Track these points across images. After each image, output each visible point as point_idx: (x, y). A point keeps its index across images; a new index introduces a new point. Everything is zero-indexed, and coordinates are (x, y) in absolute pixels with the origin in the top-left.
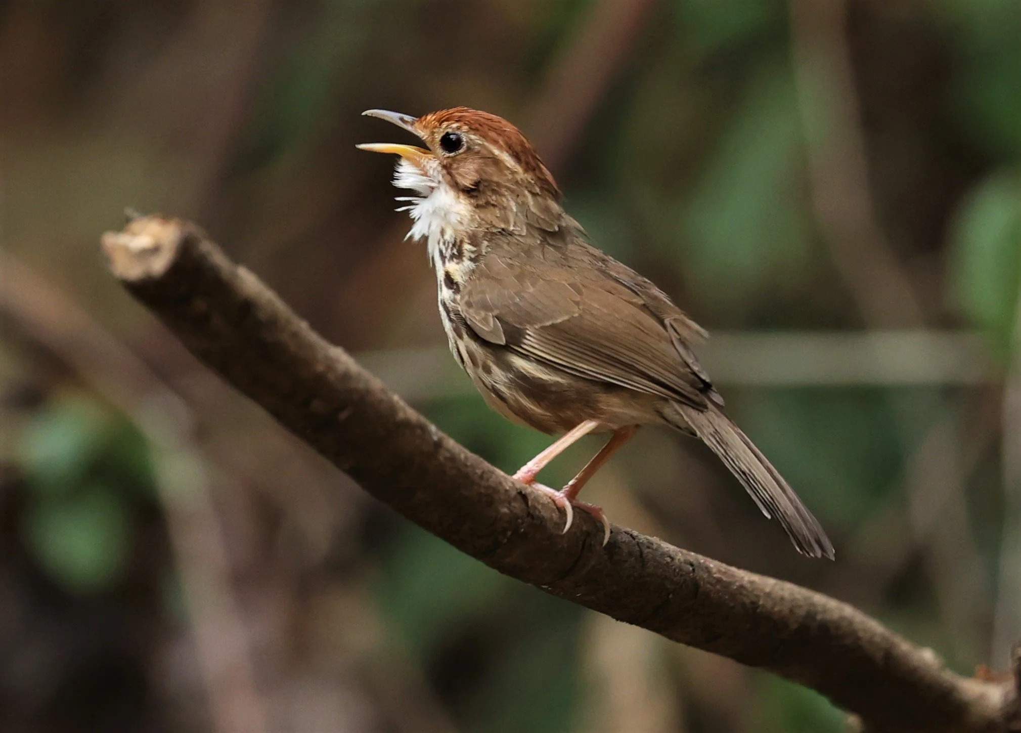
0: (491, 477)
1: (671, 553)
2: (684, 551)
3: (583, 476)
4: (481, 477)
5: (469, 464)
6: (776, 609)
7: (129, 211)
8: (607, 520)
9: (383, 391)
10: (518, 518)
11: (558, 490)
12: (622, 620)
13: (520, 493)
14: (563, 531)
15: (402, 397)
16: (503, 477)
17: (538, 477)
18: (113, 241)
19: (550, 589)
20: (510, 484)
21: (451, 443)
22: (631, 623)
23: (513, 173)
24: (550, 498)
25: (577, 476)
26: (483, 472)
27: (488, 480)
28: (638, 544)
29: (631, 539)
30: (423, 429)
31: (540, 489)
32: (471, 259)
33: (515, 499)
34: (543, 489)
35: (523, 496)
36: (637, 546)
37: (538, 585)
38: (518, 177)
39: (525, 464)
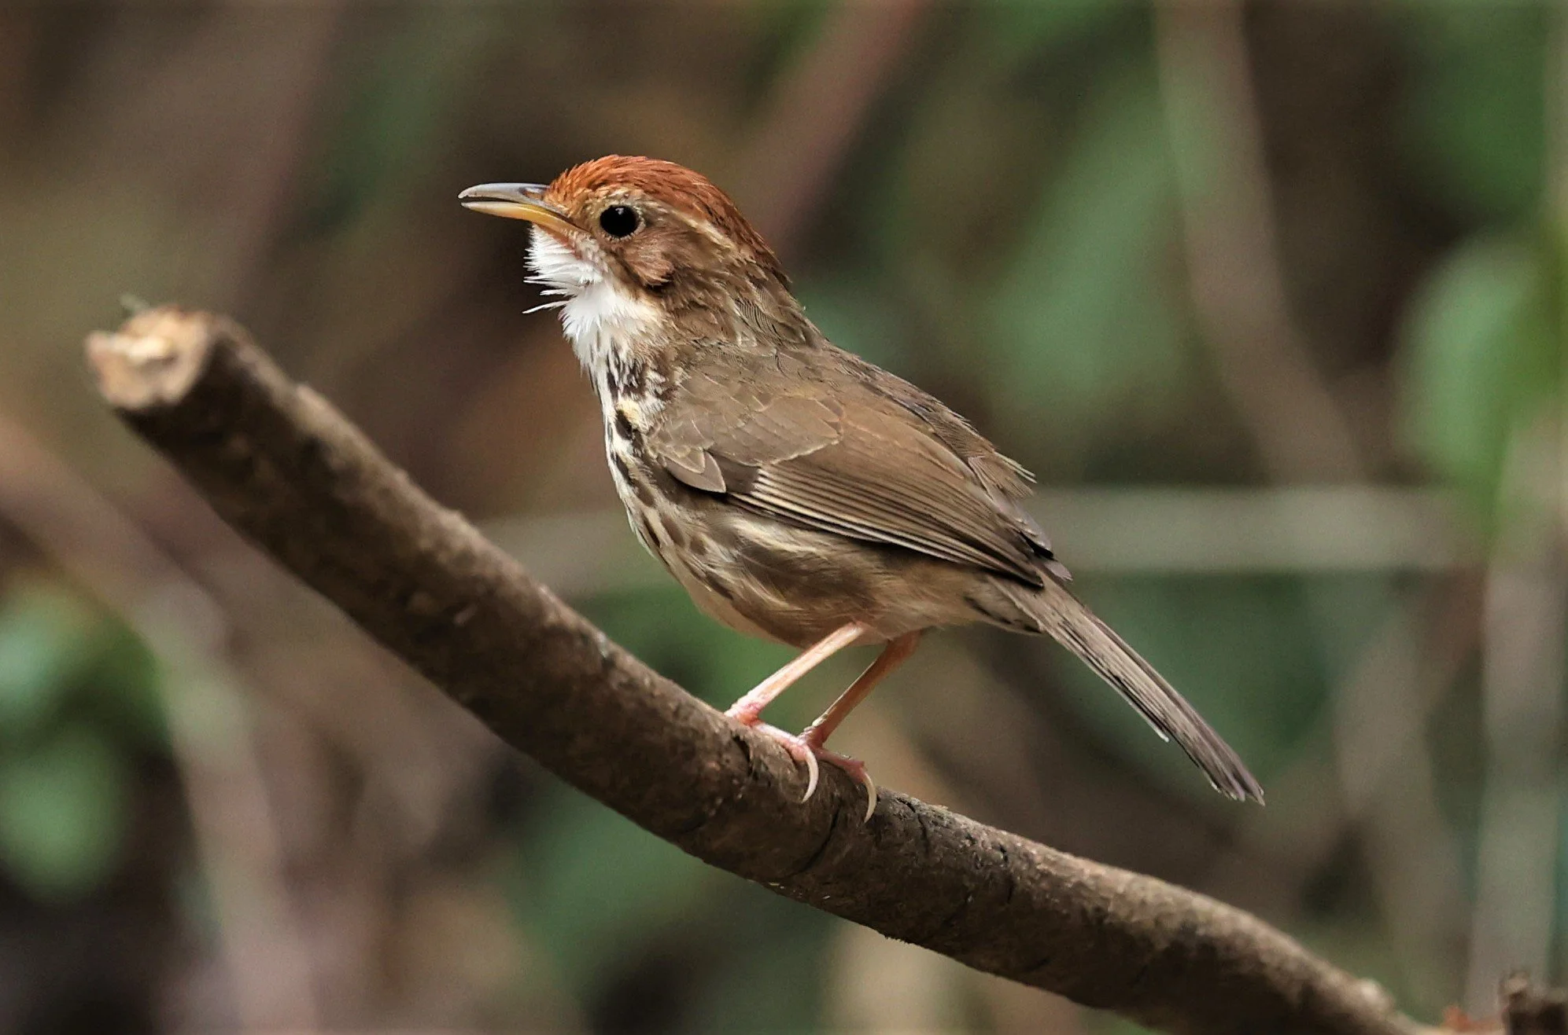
0: (690, 713)
1: (970, 831)
2: (992, 829)
3: (834, 712)
4: (676, 713)
5: (657, 693)
6: (1134, 919)
7: (128, 301)
8: (873, 782)
9: (525, 580)
10: (733, 777)
11: (796, 734)
12: (894, 936)
13: (737, 739)
14: (802, 798)
15: (553, 589)
16: (709, 713)
17: (765, 714)
18: (103, 346)
19: (782, 887)
20: (720, 725)
21: (629, 661)
22: (908, 941)
23: (725, 251)
24: (783, 747)
25: (826, 713)
26: (679, 708)
27: (686, 718)
28: (919, 817)
29: (909, 810)
30: (585, 638)
31: (768, 733)
32: (658, 396)
33: (728, 749)
34: (771, 733)
35: (741, 744)
36: (917, 820)
37: (764, 880)
38: (732, 258)
39: (745, 694)
